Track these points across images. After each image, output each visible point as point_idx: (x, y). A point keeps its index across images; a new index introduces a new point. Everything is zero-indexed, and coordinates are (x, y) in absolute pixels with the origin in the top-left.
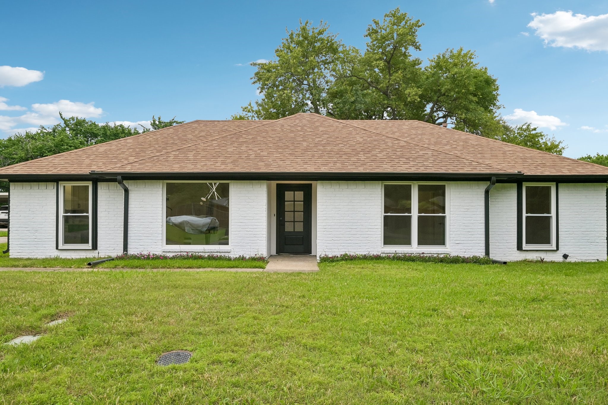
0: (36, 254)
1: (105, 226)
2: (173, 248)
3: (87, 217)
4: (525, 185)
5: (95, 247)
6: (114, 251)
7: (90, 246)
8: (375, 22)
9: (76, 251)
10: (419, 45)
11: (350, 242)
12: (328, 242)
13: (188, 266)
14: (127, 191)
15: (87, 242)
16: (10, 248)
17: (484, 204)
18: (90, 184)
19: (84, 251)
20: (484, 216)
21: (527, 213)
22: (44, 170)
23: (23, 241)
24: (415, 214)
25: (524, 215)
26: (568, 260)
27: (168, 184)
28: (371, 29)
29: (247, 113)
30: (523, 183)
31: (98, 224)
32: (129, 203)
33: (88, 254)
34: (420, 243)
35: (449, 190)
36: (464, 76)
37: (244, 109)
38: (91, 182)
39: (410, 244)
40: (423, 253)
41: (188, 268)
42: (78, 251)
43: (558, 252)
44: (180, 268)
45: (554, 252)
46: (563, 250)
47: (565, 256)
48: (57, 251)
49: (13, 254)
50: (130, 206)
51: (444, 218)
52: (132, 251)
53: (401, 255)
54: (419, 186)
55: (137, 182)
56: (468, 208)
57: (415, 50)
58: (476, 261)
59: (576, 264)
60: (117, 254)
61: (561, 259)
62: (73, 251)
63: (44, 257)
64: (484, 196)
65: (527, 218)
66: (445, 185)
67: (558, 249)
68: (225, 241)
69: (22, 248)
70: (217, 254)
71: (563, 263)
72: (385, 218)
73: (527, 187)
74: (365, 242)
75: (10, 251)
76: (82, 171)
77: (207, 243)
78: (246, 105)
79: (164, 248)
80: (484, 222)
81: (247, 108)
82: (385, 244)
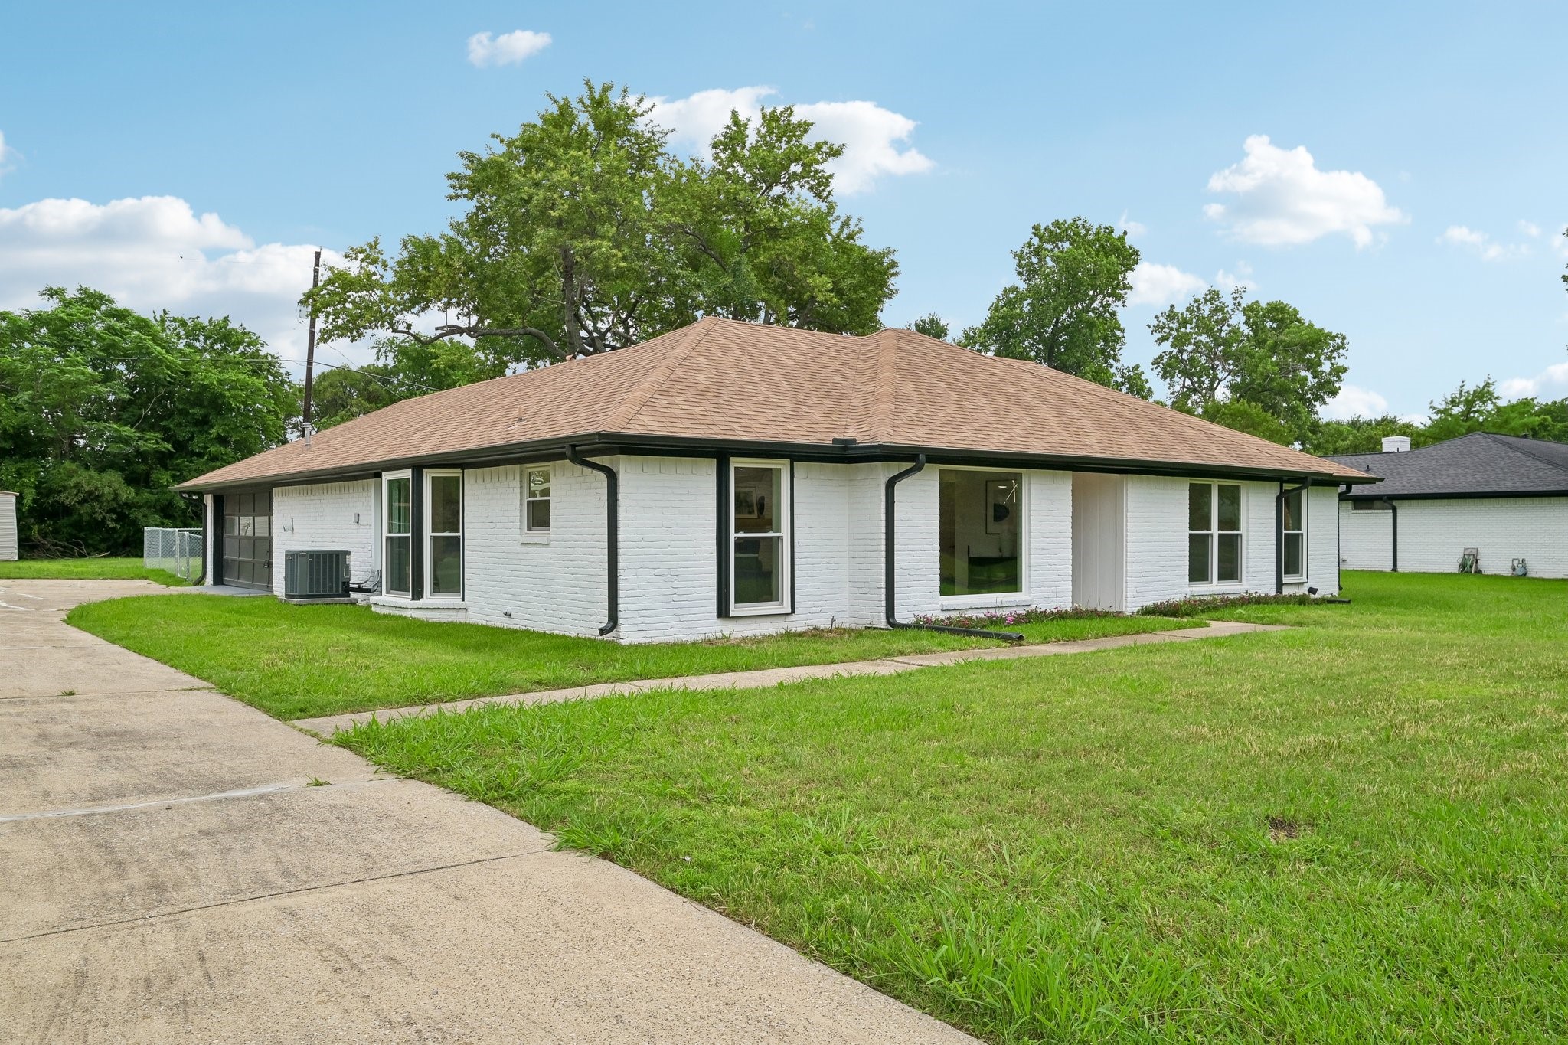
1: (804, 561)
3: (778, 541)
5: (793, 608)
7: (785, 605)
12: (1138, 580)
15: (779, 597)
16: (620, 621)
18: (785, 467)
20: (1275, 534)
23: (650, 601)
24: (1215, 530)
26: (1316, 595)
31: (795, 555)
33: (776, 625)
34: (1220, 577)
35: (1246, 494)
38: (788, 462)
39: (1210, 580)
45: (1302, 586)
47: (1312, 591)
48: (719, 621)
49: (626, 633)
51: (1237, 537)
52: (901, 614)
53: (1200, 598)
54: (1219, 487)
56: (1262, 521)
64: (1275, 504)
65: (1285, 535)
66: (1240, 487)
69: (647, 620)
72: (1191, 536)
74: (1173, 578)
75: (622, 628)
80: (1275, 543)
82: (1190, 581)
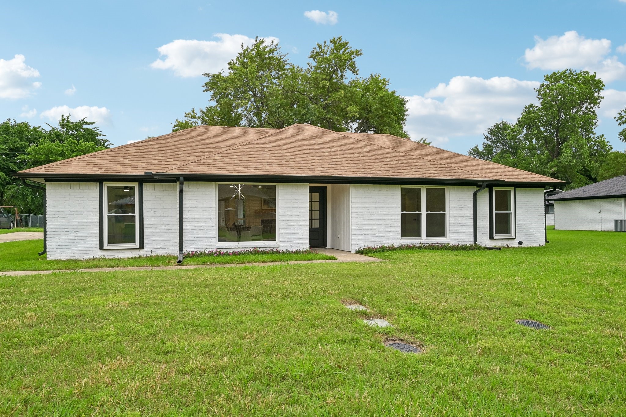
0: (77, 255)
1: (151, 226)
2: (224, 245)
3: (134, 217)
4: (495, 189)
5: (142, 246)
6: (161, 249)
7: (137, 245)
8: (319, 46)
9: (121, 251)
10: (357, 70)
11: (377, 235)
12: (360, 236)
13: (272, 260)
14: (181, 191)
15: (134, 241)
16: (47, 250)
17: (472, 204)
18: (136, 185)
19: (129, 251)
20: (472, 213)
21: (495, 211)
22: (89, 170)
23: (63, 242)
24: (424, 211)
25: (494, 212)
26: (523, 245)
27: (219, 185)
28: (315, 51)
29: (189, 118)
30: (494, 187)
31: (144, 223)
32: (184, 203)
33: (134, 253)
34: (428, 235)
35: (448, 193)
36: (390, 98)
37: (187, 115)
38: (137, 183)
39: (420, 236)
40: (438, 243)
41: (272, 262)
42: (123, 251)
43: (515, 239)
44: (265, 262)
45: (513, 240)
46: (519, 239)
47: (520, 243)
48: (101, 251)
49: (51, 255)
50: (184, 206)
51: (444, 215)
52: (188, 249)
53: (412, 245)
54: (427, 189)
55: (191, 183)
56: (461, 206)
57: (353, 74)
58: (465, 248)
59: (527, 248)
60: (169, 252)
61: (517, 245)
62: (118, 251)
63: (87, 258)
64: (472, 197)
65: (496, 214)
66: (445, 189)
67: (516, 238)
68: (257, 237)
69: (61, 250)
70: (266, 249)
71: (519, 248)
72: (403, 214)
73: (495, 190)
74: (388, 235)
75: (47, 253)
76: (124, 172)
77: (239, 240)
78: (189, 111)
79: (217, 245)
80: (473, 217)
81: (190, 114)
82: (402, 236)
